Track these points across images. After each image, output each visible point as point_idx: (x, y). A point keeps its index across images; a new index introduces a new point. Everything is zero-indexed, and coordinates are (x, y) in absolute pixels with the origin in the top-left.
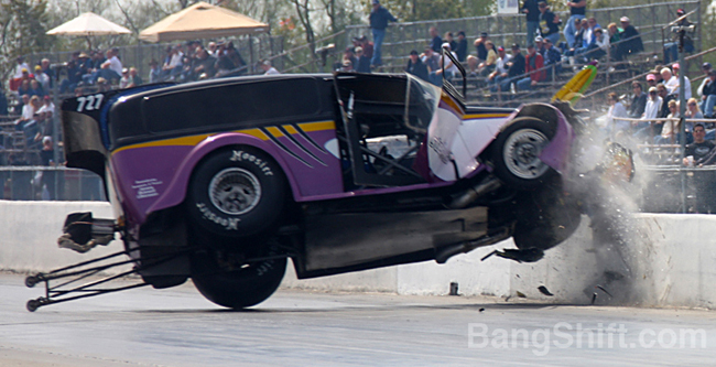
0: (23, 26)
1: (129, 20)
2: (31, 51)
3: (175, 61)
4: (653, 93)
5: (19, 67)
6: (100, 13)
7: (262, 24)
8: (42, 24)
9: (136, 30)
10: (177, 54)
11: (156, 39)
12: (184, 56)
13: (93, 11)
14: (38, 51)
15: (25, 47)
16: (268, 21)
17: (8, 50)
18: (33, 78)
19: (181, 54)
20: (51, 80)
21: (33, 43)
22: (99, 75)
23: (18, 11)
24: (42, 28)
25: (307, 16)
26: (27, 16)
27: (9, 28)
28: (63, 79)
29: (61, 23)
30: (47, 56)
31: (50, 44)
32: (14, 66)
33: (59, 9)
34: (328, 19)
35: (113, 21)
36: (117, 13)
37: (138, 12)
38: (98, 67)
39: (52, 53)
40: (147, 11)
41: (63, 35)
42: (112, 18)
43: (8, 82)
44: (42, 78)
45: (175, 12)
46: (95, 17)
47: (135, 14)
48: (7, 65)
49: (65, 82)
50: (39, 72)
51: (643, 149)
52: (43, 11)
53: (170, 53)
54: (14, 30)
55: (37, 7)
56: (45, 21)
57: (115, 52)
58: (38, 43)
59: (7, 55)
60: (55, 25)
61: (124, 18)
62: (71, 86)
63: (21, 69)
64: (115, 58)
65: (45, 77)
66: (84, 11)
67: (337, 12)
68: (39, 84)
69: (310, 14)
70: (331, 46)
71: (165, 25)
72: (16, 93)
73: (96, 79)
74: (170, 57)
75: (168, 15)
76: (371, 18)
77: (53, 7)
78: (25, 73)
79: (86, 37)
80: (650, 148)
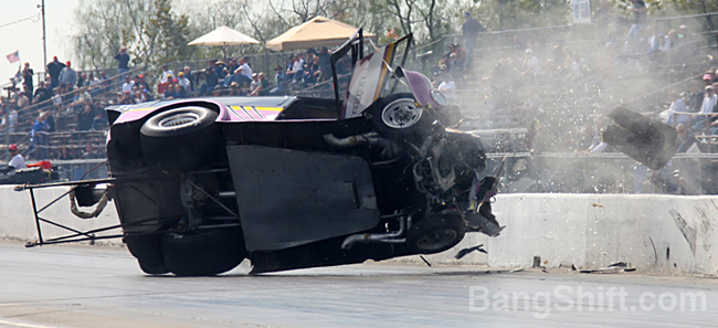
0: (168, 38)
1: (257, 32)
2: (175, 60)
3: (297, 67)
4: (709, 90)
5: (165, 73)
6: (233, 27)
7: (371, 34)
8: (184, 36)
9: (263, 40)
10: (298, 61)
11: (281, 48)
12: (304, 63)
13: (227, 25)
14: (181, 60)
15: (170, 57)
16: (376, 32)
17: (156, 58)
18: (177, 82)
19: (302, 61)
20: (191, 84)
21: (176, 53)
22: (232, 79)
23: (164, 25)
24: (184, 40)
25: (410, 28)
26: (172, 30)
27: (156, 41)
28: (202, 82)
29: (200, 35)
30: (188, 64)
31: (191, 54)
32: (161, 72)
33: (198, 24)
34: (427, 29)
35: (244, 33)
36: (248, 26)
37: (266, 25)
38: (232, 73)
39: (192, 61)
40: (273, 24)
41: (202, 45)
42: (243, 31)
43: (155, 86)
44: (184, 82)
45: (297, 25)
46: (229, 30)
47: (262, 28)
48: (155, 71)
49: (203, 86)
50: (181, 77)
51: (701, 139)
52: (185, 26)
53: (292, 60)
54: (160, 42)
55: (180, 21)
56: (187, 34)
57: (246, 60)
58: (180, 53)
59: (154, 63)
60: (196, 37)
61: (254, 30)
62: (208, 89)
63: (166, 75)
64: (246, 64)
65: (187, 82)
66: (220, 25)
67: (435, 23)
68: (182, 87)
69: (412, 25)
70: (430, 52)
71: (288, 36)
72: (163, 95)
73: (230, 83)
74: (292, 64)
75: (291, 27)
76: (464, 28)
77: (193, 22)
78: (169, 78)
79: (222, 47)
80: (707, 139)
